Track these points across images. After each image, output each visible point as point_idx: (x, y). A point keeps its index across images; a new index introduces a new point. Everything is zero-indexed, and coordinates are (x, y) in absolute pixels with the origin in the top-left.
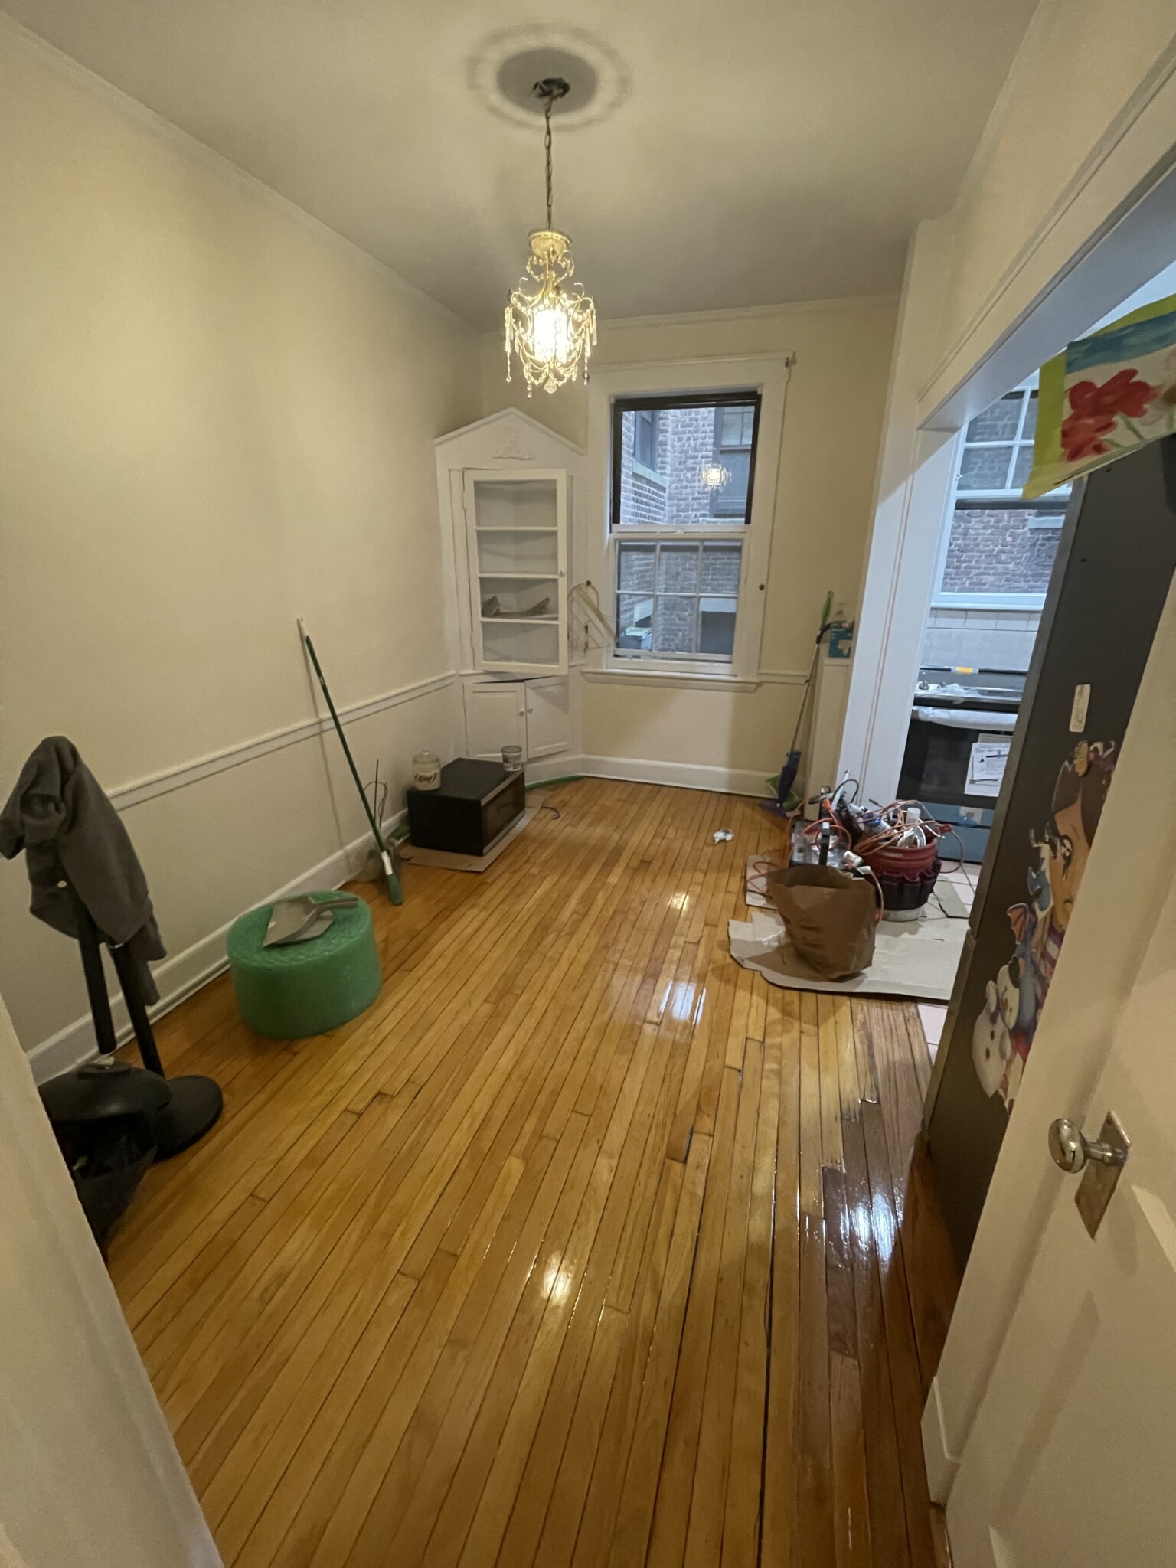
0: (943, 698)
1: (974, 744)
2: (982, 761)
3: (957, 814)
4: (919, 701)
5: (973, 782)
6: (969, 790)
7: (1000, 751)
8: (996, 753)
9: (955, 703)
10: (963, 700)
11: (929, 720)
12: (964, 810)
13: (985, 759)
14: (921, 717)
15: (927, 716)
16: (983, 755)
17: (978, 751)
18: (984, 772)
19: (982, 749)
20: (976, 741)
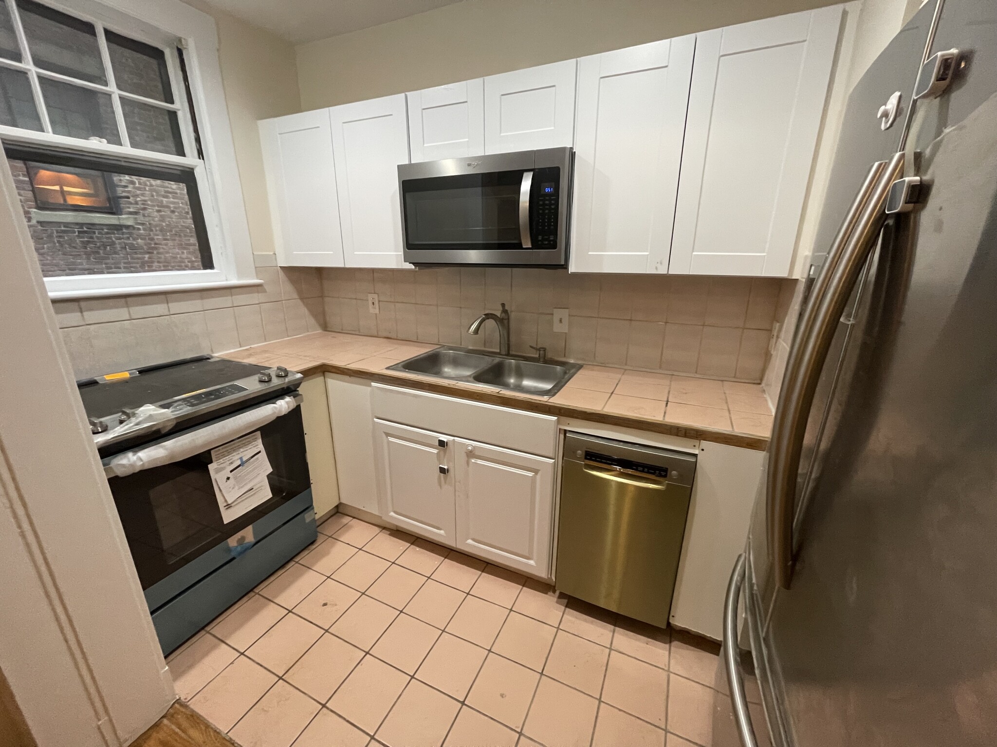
0: (143, 432)
1: (210, 466)
2: (228, 478)
3: (229, 550)
4: (108, 452)
5: (228, 506)
6: (228, 517)
7: (241, 458)
8: (239, 463)
9: (163, 432)
10: (174, 423)
11: (137, 470)
12: (232, 542)
13: (230, 475)
14: (120, 472)
15: (132, 465)
16: (226, 473)
17: (218, 471)
18: (237, 487)
19: (222, 466)
20: (211, 462)
